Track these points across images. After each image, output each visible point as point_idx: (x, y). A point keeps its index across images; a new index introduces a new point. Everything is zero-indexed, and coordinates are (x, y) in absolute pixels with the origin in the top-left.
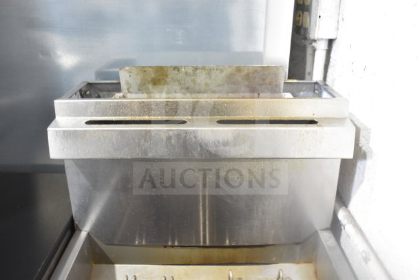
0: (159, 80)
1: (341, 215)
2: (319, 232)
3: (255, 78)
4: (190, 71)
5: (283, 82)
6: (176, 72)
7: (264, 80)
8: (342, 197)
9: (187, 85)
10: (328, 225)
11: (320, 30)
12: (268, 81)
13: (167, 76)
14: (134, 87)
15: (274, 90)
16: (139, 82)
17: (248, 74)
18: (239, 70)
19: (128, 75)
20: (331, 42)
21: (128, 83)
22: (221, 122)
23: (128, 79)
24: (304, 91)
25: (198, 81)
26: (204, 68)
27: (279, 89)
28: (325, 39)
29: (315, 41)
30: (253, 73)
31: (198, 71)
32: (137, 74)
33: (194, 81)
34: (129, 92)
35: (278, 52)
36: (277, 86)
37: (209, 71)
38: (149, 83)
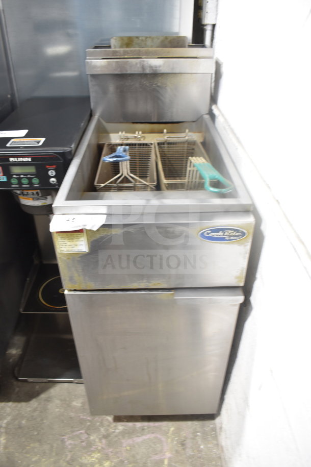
0: (129, 43)
1: (215, 111)
2: (203, 115)
3: (174, 41)
4: (144, 39)
6: (137, 39)
7: (178, 43)
8: (214, 99)
9: (142, 46)
10: (207, 112)
11: (208, 20)
12: (180, 44)
13: (133, 42)
14: (118, 46)
15: (183, 46)
16: (120, 45)
17: (171, 40)
18: (166, 38)
19: (115, 41)
20: (214, 26)
21: (114, 44)
22: (158, 58)
25: (147, 43)
26: (150, 37)
27: (185, 47)
28: (211, 24)
29: (206, 25)
31: (148, 39)
32: (119, 40)
33: (145, 43)
35: (186, 30)
37: (153, 39)
38: (125, 44)
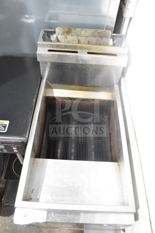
0: (69, 32)
2: (115, 84)
3: (101, 34)
5: (111, 35)
6: (75, 30)
7: (104, 34)
9: (78, 34)
10: (118, 83)
12: (105, 35)
13: (72, 31)
14: (60, 33)
15: (107, 38)
16: (62, 32)
17: (99, 32)
18: (96, 31)
19: (58, 30)
21: (58, 32)
22: (89, 53)
23: (59, 31)
24: (118, 38)
25: (82, 33)
27: (109, 37)
28: (129, 17)
30: (101, 32)
32: (62, 30)
33: (81, 33)
34: (59, 35)
36: (108, 36)
37: (86, 30)
38: (65, 32)
